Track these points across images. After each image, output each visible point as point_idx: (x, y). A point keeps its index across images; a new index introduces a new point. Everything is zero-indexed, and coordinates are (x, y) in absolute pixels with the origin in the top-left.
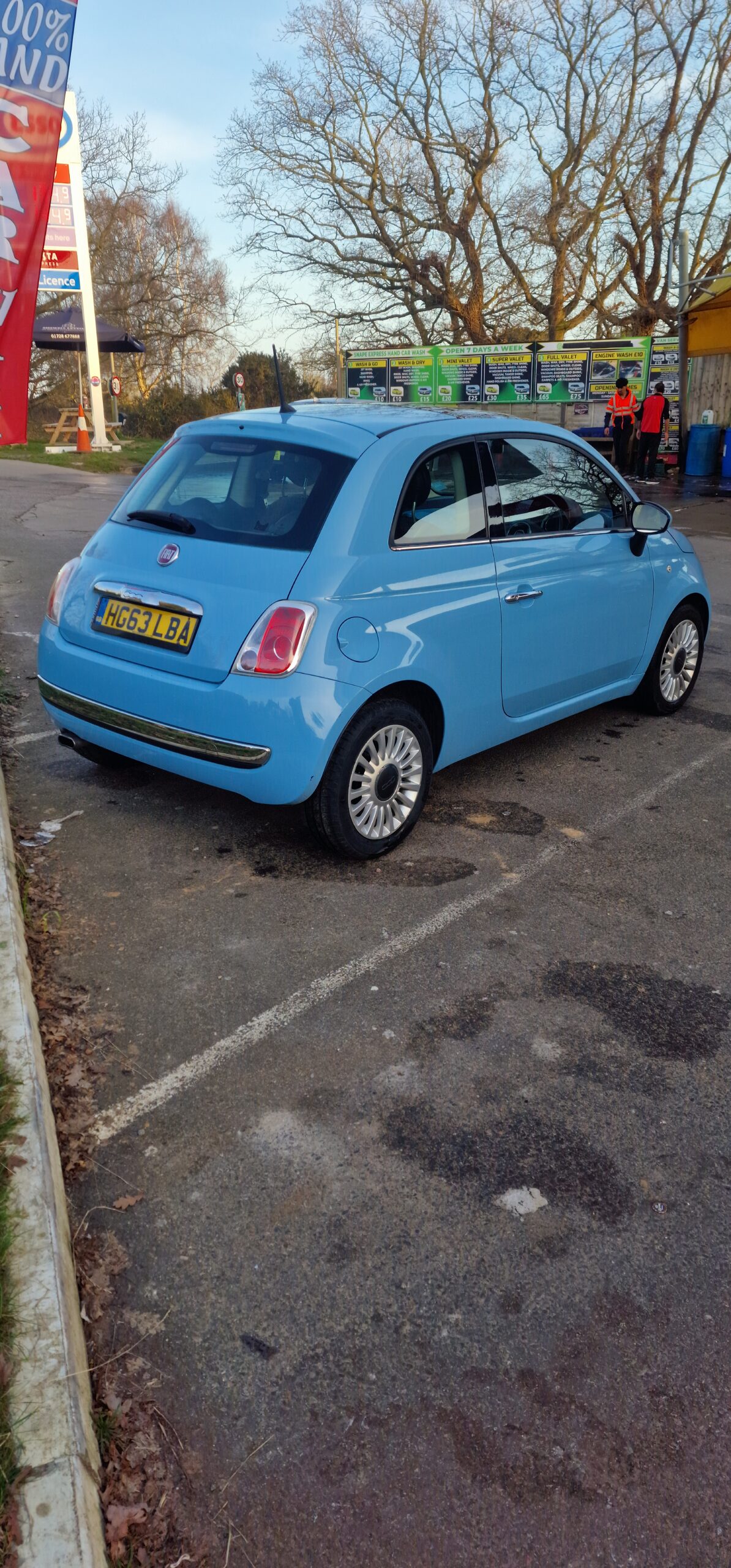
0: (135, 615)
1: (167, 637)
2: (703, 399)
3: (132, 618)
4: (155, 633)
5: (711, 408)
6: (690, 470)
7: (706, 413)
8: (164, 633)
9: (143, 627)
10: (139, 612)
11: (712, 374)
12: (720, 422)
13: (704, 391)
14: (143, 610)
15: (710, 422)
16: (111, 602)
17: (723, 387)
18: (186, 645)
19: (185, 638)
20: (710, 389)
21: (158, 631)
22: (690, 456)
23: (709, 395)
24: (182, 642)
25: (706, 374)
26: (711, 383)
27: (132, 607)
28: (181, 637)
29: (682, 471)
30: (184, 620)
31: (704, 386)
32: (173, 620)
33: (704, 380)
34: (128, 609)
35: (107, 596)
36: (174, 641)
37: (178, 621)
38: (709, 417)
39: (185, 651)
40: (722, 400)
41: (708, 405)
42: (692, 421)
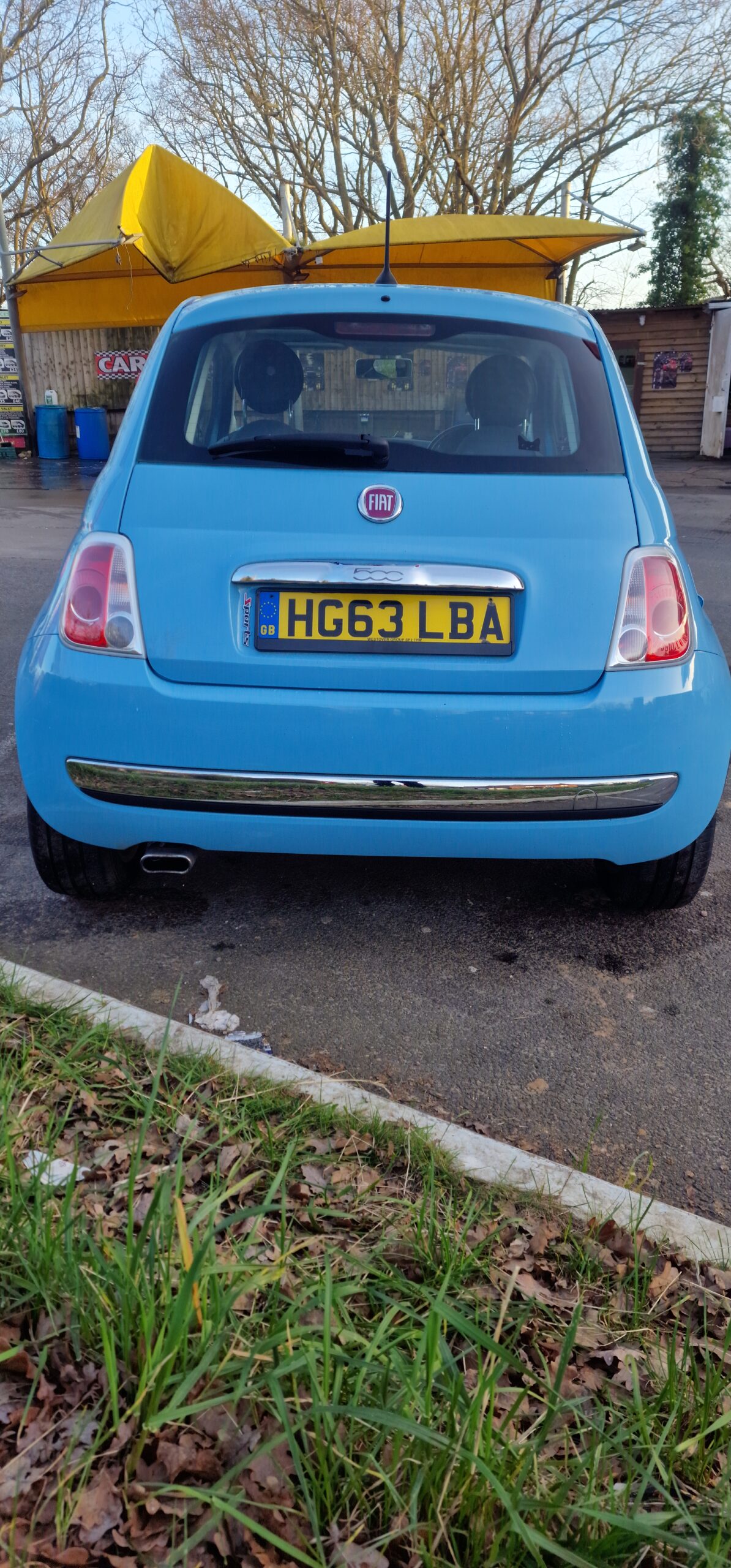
0: (360, 611)
1: (454, 634)
2: (39, 379)
3: (353, 618)
4: (423, 633)
5: (50, 388)
6: (44, 452)
7: (48, 393)
8: (447, 630)
9: (391, 627)
10: (368, 604)
11: (42, 353)
12: (63, 403)
13: (38, 370)
14: (376, 599)
15: (55, 402)
16: (284, 598)
17: (57, 366)
18: (506, 640)
19: (497, 632)
20: (44, 368)
21: (429, 629)
22: (42, 439)
23: (44, 375)
24: (492, 639)
25: (36, 353)
26: (43, 362)
27: (346, 599)
28: (485, 631)
29: (36, 453)
30: (480, 606)
31: (36, 365)
32: (454, 607)
33: (35, 359)
34: (338, 604)
35: (272, 589)
36: (476, 639)
37: (470, 608)
38: (53, 397)
39: (508, 652)
40: (59, 380)
41: (46, 385)
42: (35, 402)
